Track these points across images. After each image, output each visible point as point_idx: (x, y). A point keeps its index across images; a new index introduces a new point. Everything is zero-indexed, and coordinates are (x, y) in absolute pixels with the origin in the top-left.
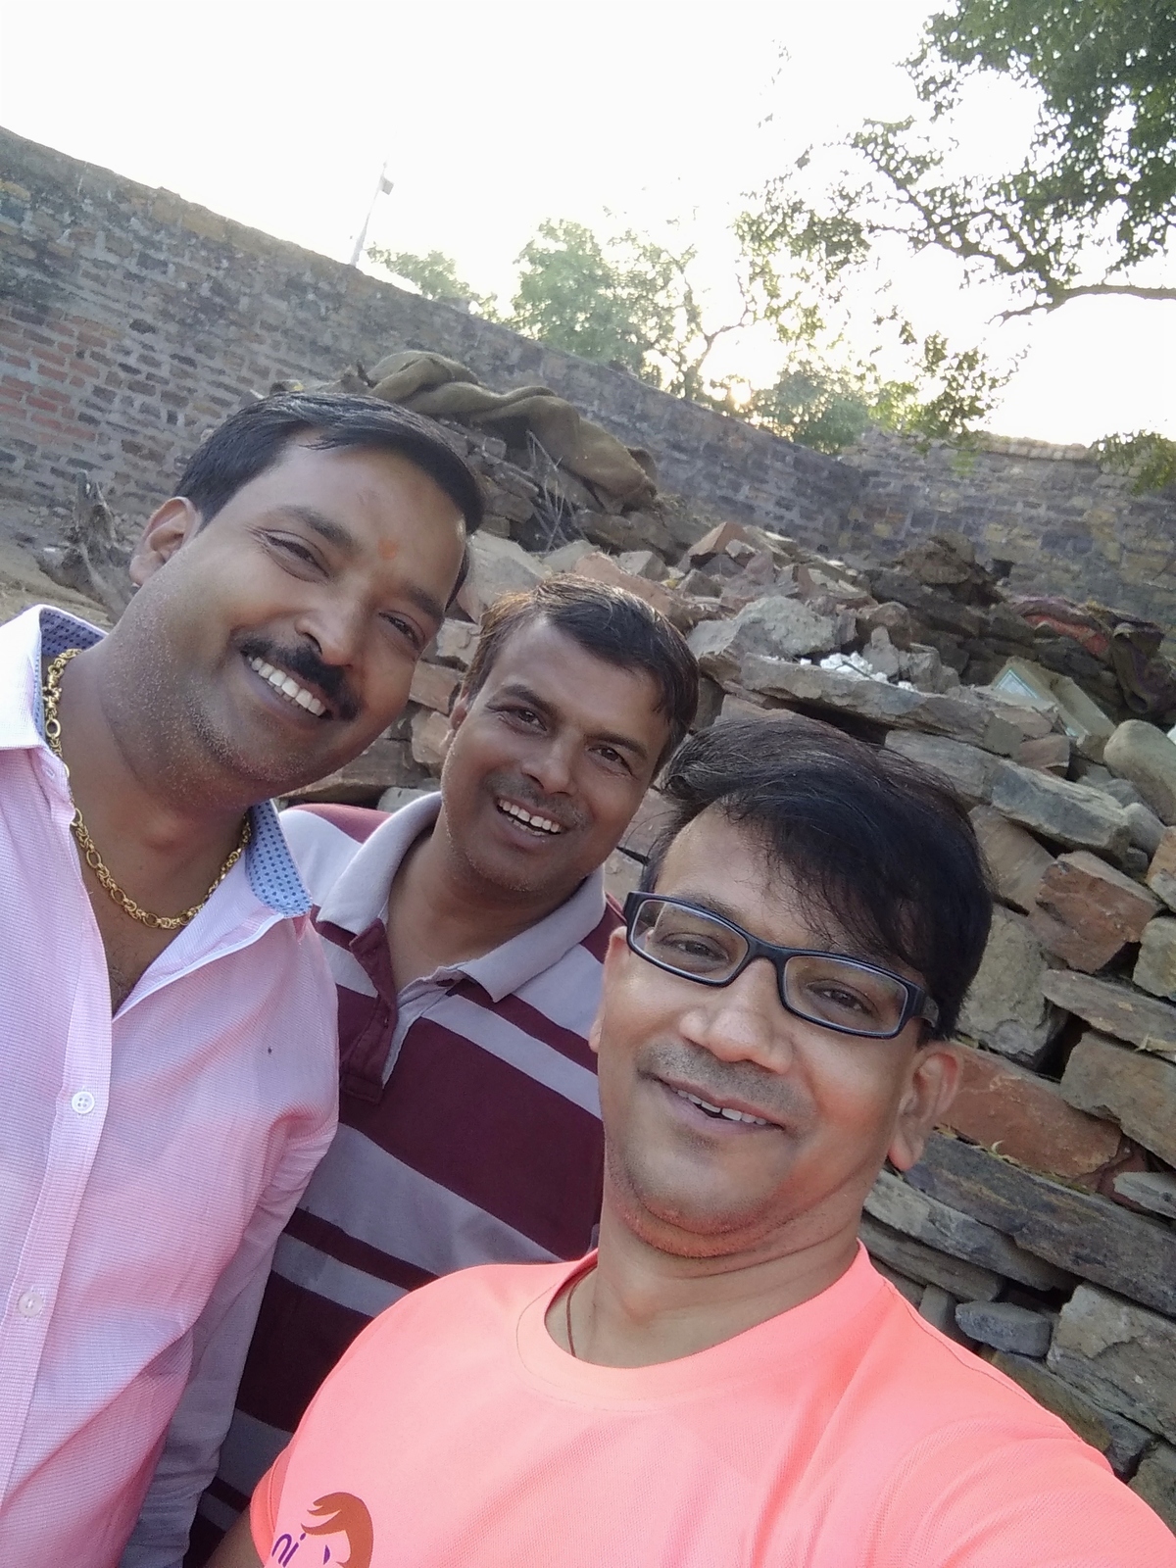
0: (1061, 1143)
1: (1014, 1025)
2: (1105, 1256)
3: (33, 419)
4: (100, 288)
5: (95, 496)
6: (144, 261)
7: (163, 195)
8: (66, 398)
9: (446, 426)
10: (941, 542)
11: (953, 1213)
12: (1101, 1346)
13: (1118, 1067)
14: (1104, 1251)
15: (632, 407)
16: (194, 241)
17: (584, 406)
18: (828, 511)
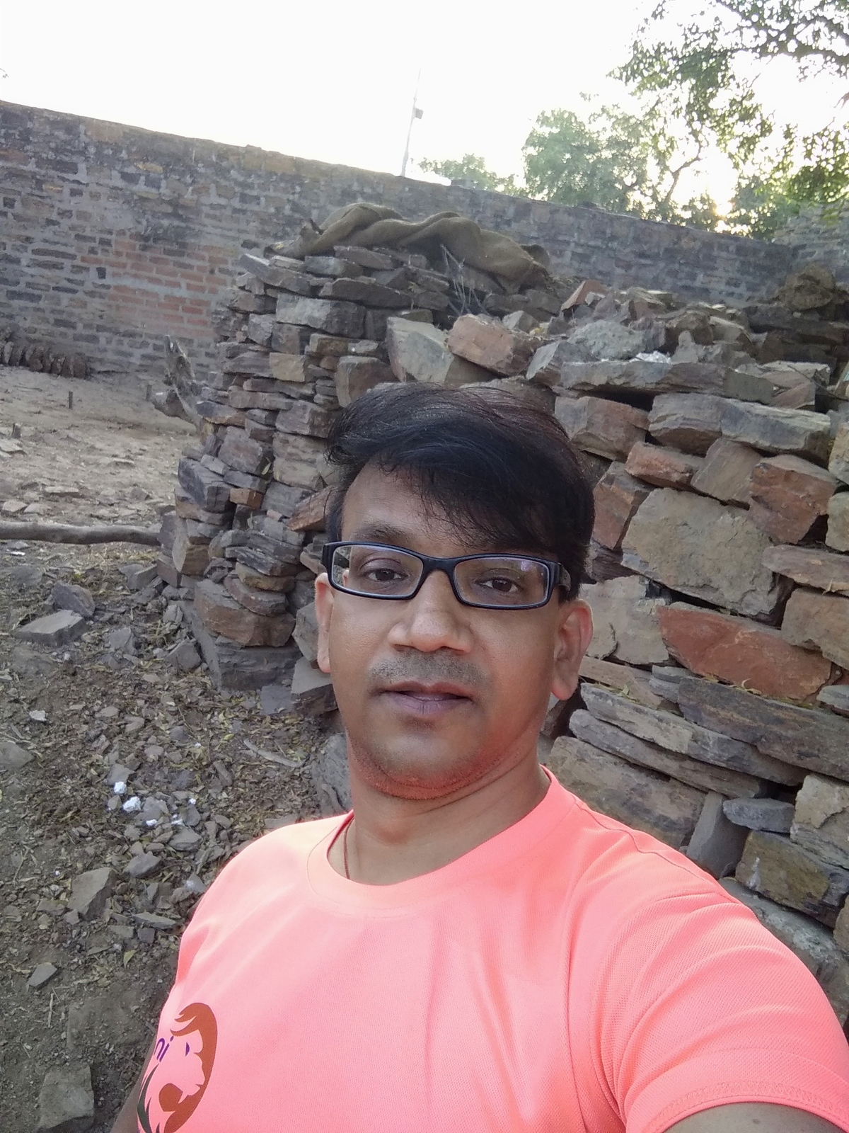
0: (790, 674)
1: (753, 593)
2: (819, 750)
3: (189, 321)
4: (218, 223)
5: (177, 351)
6: (244, 198)
7: (249, 150)
8: (207, 303)
9: (377, 251)
10: (809, 278)
11: (711, 734)
12: (822, 818)
13: (816, 608)
14: (817, 747)
15: (604, 233)
16: (275, 177)
17: (567, 238)
18: (769, 283)
